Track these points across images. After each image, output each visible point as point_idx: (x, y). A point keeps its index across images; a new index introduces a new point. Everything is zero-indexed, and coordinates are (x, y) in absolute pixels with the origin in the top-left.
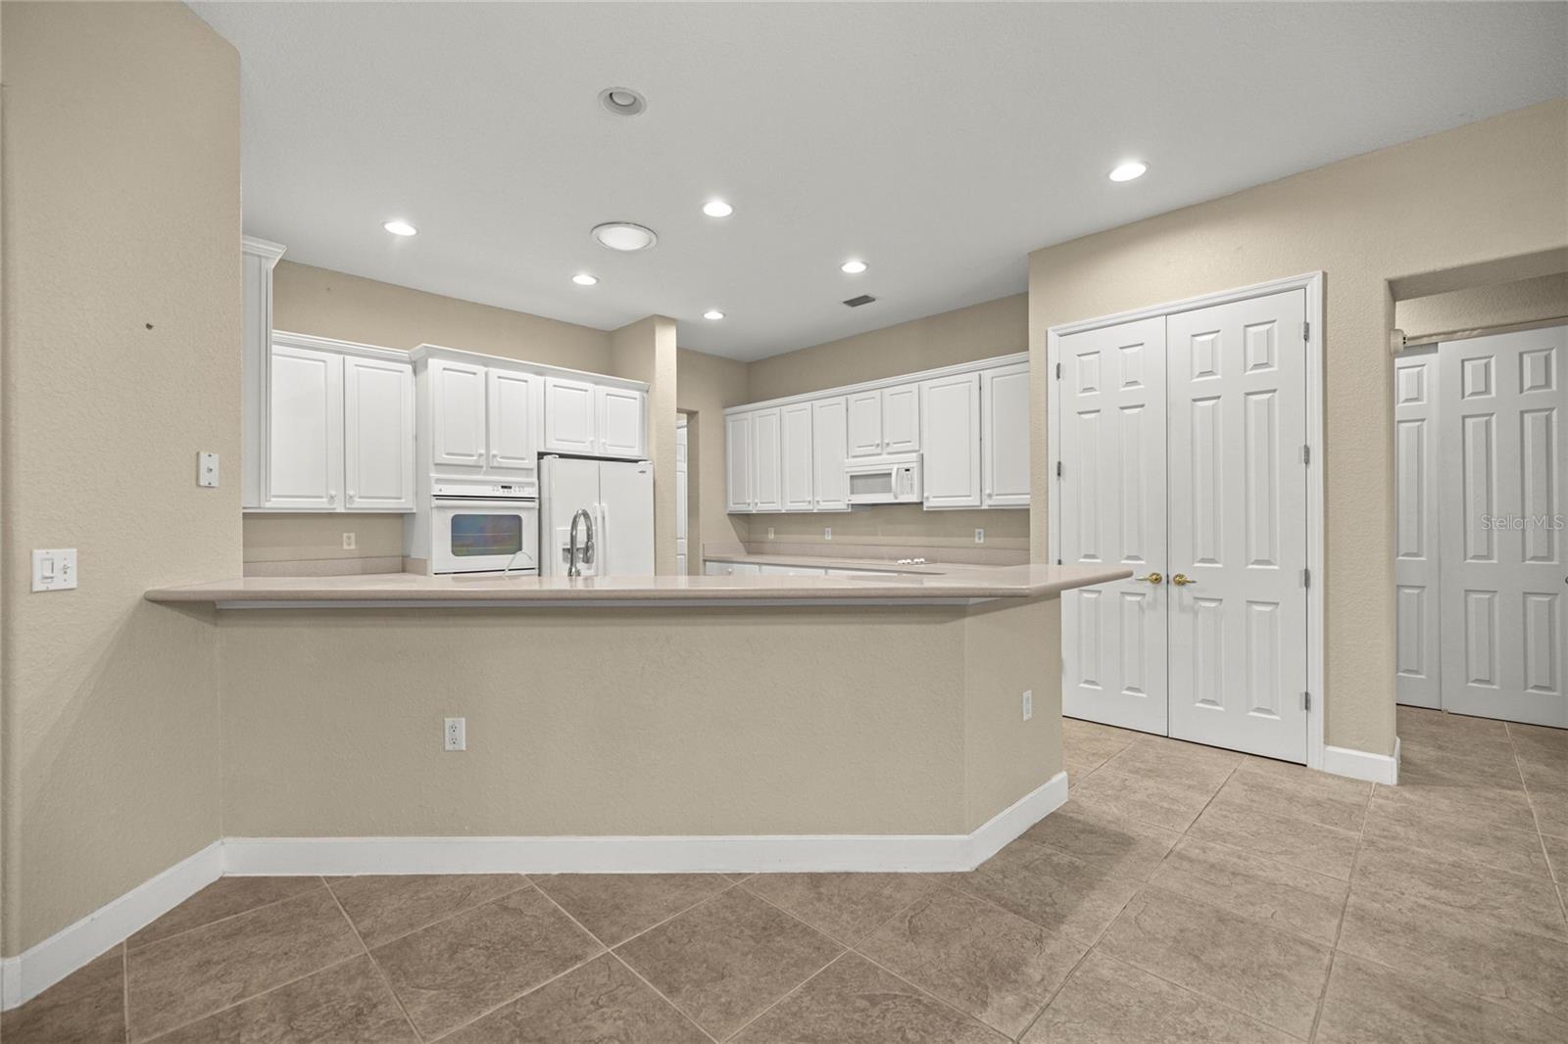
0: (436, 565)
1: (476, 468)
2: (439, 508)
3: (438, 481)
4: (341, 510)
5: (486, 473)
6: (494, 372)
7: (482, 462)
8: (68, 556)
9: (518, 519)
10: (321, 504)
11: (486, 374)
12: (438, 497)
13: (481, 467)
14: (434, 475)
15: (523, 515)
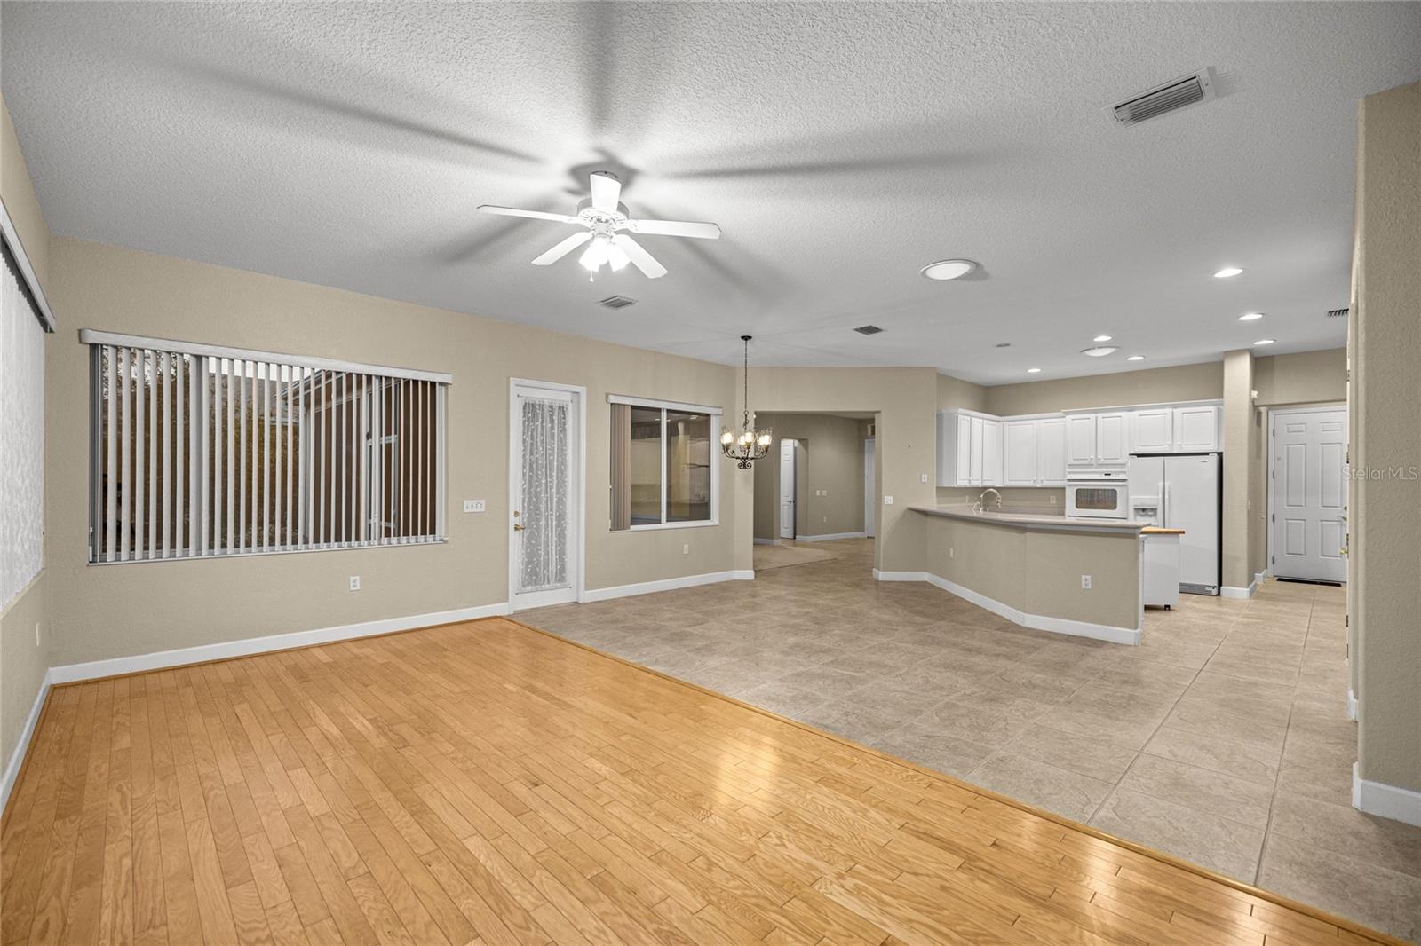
0: (1067, 512)
1: (1090, 465)
2: (1069, 485)
3: (1070, 473)
4: (1038, 486)
5: (1096, 468)
6: (1100, 415)
7: (1093, 462)
8: (891, 498)
9: (1115, 491)
10: (1030, 484)
11: (1097, 418)
12: (1069, 480)
13: (1092, 465)
14: (1068, 470)
15: (1118, 489)
